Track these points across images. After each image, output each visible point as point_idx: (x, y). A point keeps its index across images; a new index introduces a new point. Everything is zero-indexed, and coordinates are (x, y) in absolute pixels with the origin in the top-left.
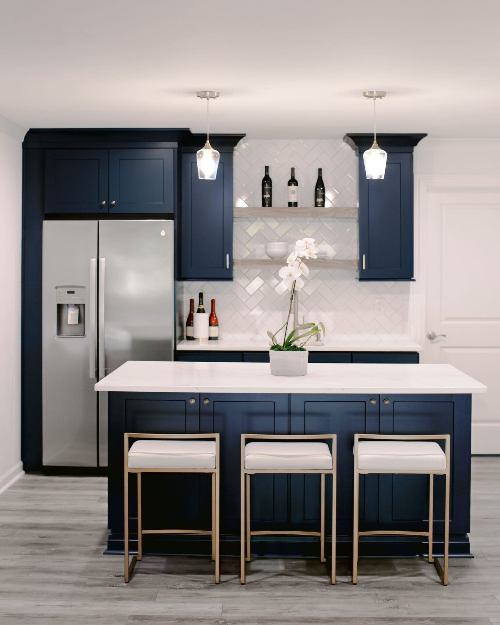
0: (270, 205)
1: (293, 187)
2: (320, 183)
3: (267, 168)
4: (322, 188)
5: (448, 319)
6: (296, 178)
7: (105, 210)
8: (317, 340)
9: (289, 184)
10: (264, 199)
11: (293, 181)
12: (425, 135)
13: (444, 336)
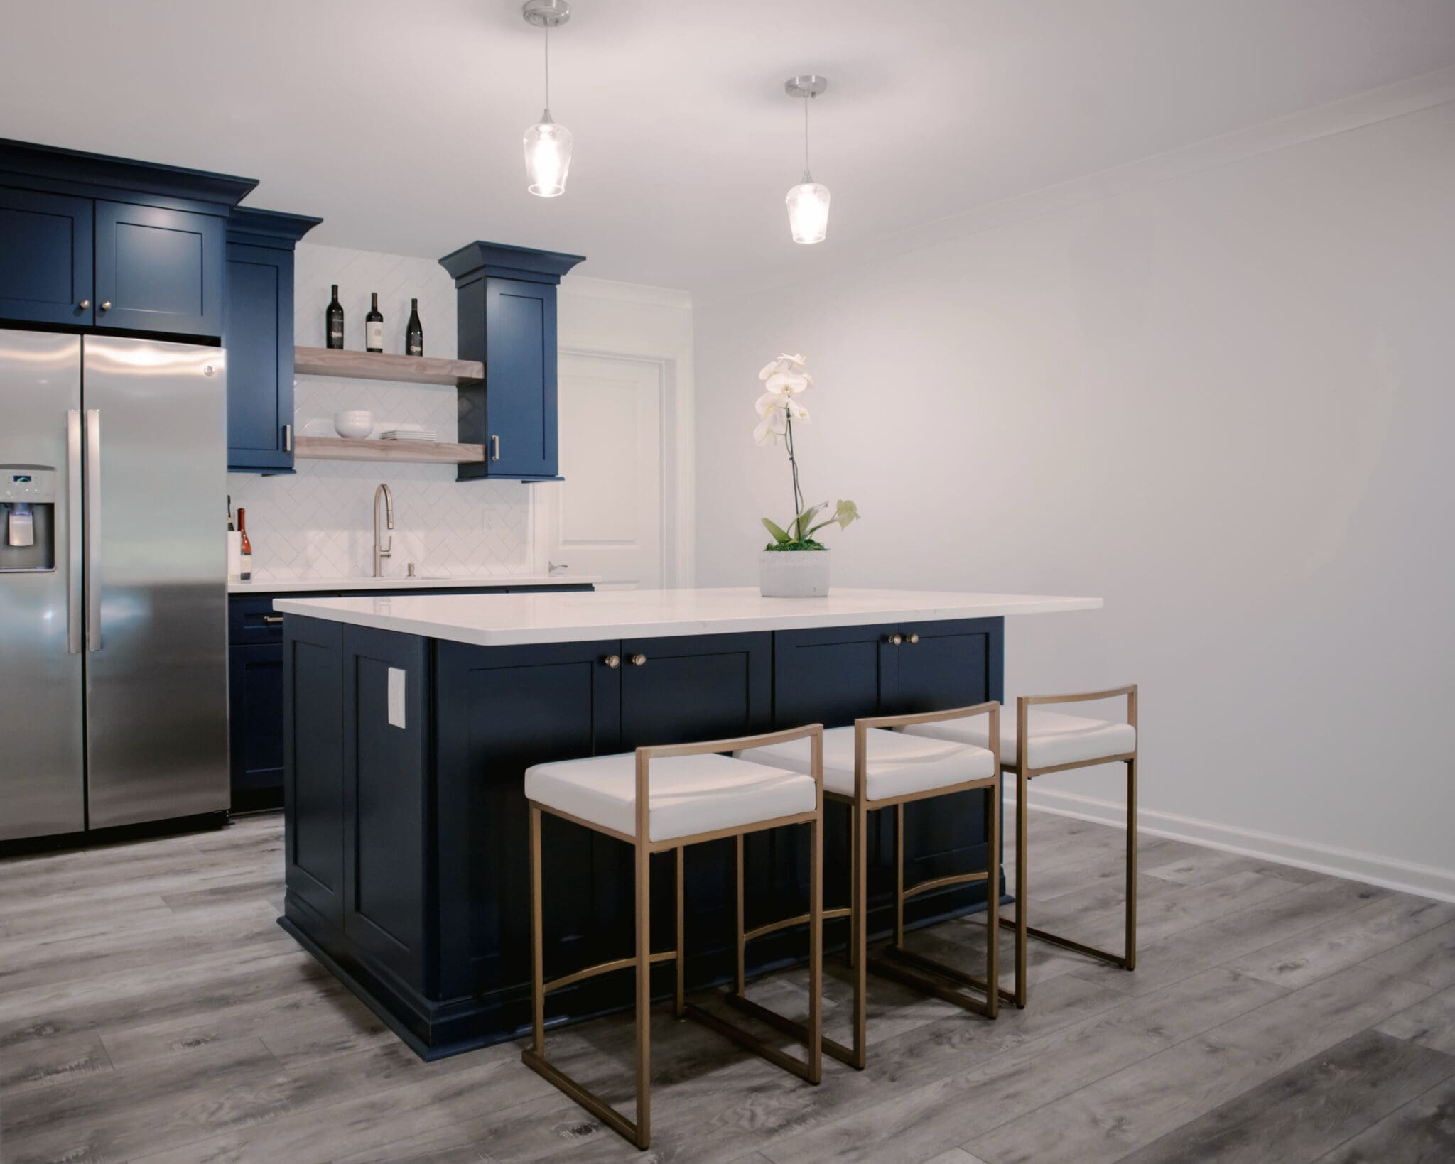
0: (341, 347)
1: (375, 325)
2: (414, 324)
3: (335, 288)
4: (419, 333)
5: (566, 542)
6: (380, 310)
7: (86, 320)
8: (410, 575)
9: (369, 318)
10: (329, 339)
11: (374, 316)
12: (584, 258)
13: (566, 566)
